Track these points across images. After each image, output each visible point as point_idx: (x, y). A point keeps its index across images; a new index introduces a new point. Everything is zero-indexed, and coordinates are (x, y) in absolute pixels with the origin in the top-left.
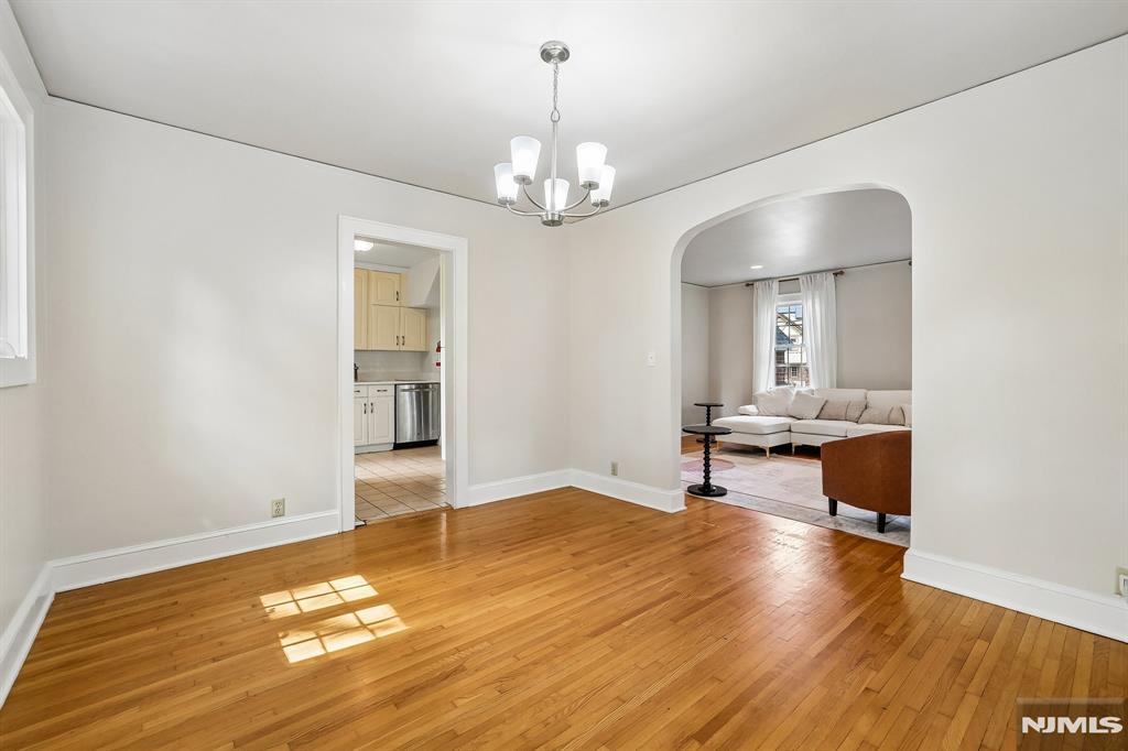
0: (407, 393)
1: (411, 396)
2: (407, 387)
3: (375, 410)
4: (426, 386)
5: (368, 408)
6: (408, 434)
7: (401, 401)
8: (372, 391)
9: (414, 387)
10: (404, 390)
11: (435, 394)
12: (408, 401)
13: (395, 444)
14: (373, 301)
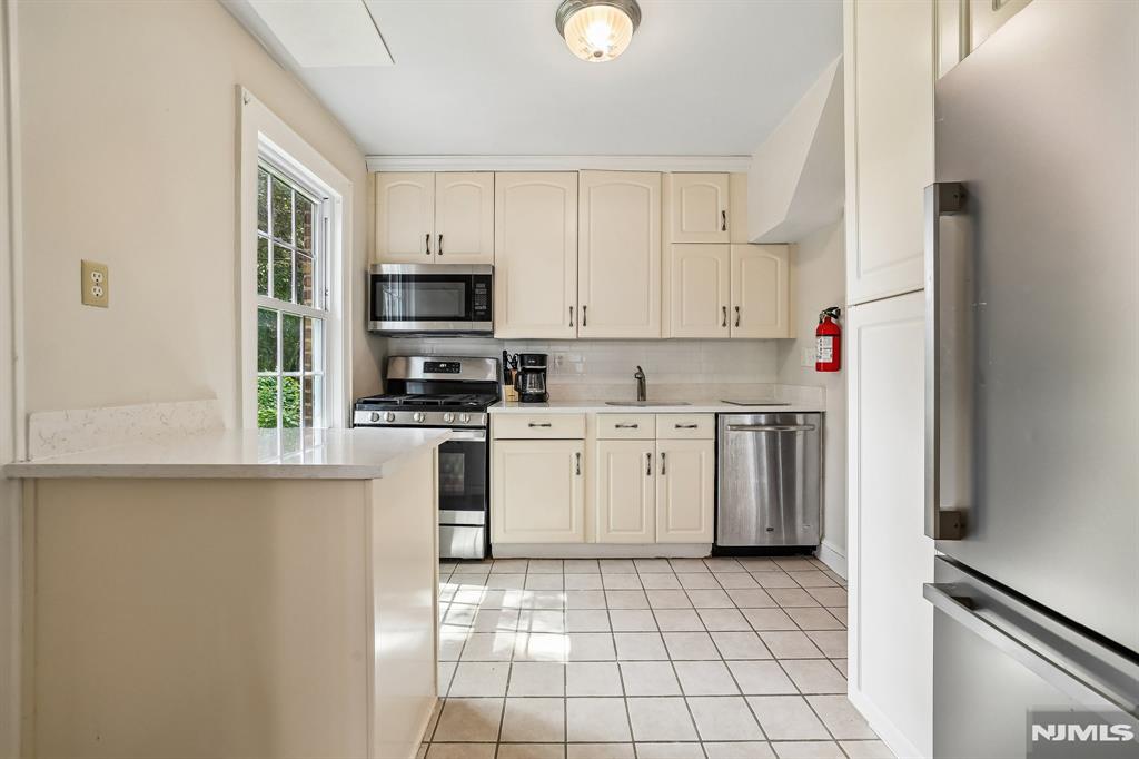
0: (749, 435)
1: (758, 441)
2: (748, 420)
3: (670, 468)
4: (789, 418)
5: (657, 464)
6: (750, 528)
7: (728, 451)
8: (665, 426)
9: (763, 419)
10: (742, 427)
11: (813, 436)
12: (749, 450)
13: (714, 545)
14: (671, 236)
